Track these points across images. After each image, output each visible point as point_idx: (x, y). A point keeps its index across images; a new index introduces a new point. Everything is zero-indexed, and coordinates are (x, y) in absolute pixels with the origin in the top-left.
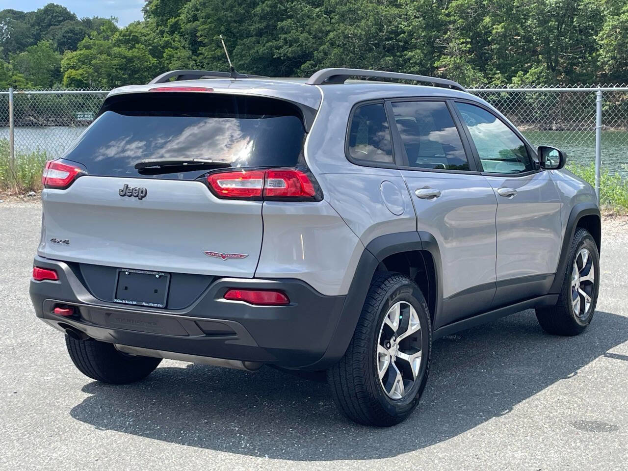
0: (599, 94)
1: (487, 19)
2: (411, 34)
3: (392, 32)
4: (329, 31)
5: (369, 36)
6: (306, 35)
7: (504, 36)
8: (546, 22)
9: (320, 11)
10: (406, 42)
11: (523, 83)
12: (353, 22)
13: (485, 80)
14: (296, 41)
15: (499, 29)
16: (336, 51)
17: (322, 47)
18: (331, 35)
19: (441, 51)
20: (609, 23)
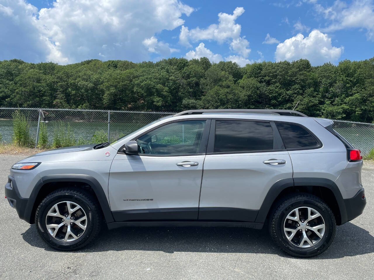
0: (109, 112)
1: (70, 89)
2: (45, 92)
3: (38, 91)
4: (16, 89)
5: (31, 91)
6: (7, 90)
7: (75, 94)
8: (88, 91)
9: (13, 83)
10: (43, 94)
11: (82, 108)
12: (24, 87)
13: (69, 107)
14: (3, 91)
15: (74, 92)
16: (18, 95)
17: (14, 94)
18: (17, 90)
19: (55, 98)
20: (107, 92)
